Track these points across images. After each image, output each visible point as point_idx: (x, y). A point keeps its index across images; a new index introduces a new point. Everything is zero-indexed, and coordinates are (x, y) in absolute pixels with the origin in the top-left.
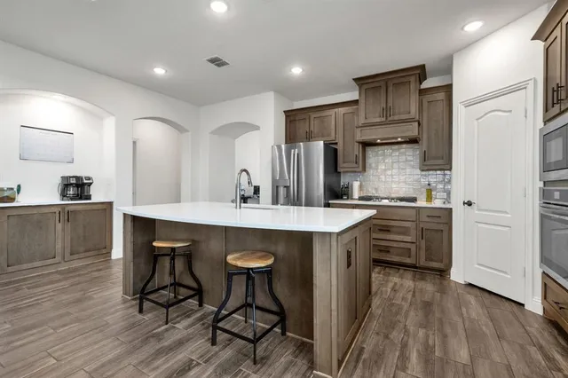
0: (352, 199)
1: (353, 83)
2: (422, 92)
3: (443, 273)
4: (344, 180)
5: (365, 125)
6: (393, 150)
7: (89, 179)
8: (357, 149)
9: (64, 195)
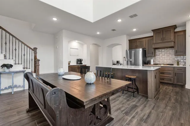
0: (151, 64)
1: (152, 31)
2: (175, 33)
3: (183, 86)
4: (148, 59)
5: (155, 43)
6: (165, 50)
7: (82, 59)
8: (153, 50)
9: (77, 63)
